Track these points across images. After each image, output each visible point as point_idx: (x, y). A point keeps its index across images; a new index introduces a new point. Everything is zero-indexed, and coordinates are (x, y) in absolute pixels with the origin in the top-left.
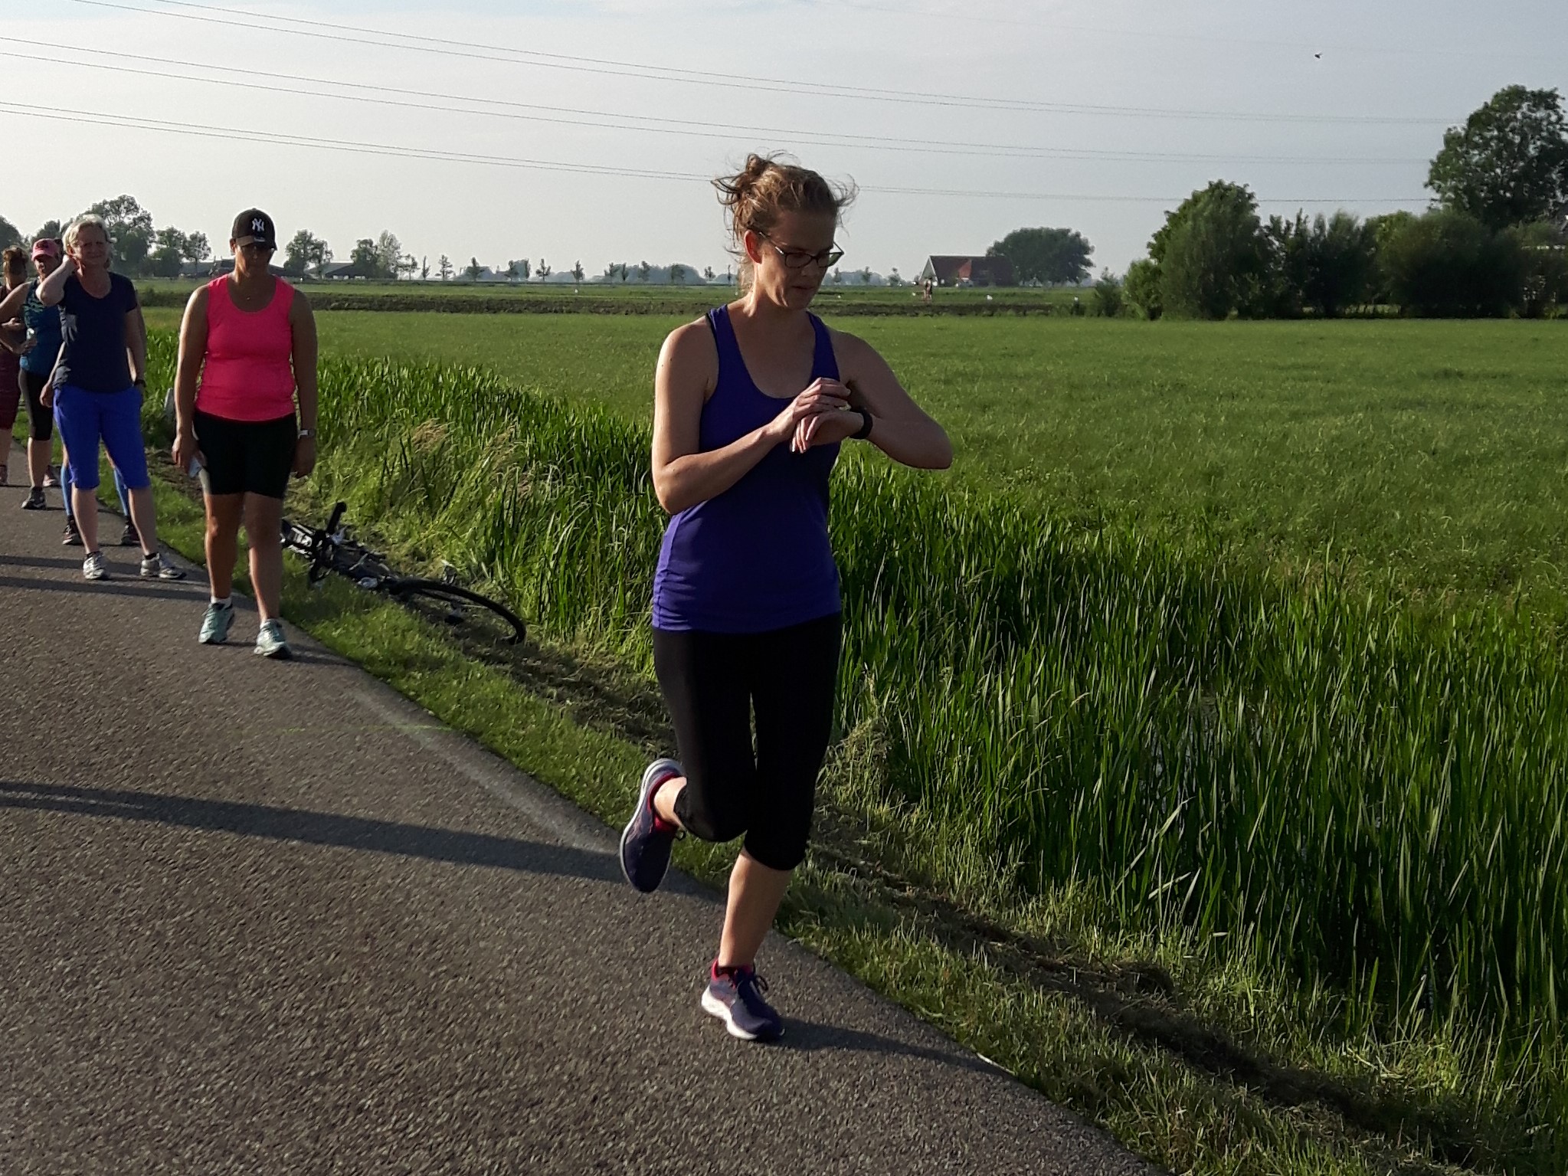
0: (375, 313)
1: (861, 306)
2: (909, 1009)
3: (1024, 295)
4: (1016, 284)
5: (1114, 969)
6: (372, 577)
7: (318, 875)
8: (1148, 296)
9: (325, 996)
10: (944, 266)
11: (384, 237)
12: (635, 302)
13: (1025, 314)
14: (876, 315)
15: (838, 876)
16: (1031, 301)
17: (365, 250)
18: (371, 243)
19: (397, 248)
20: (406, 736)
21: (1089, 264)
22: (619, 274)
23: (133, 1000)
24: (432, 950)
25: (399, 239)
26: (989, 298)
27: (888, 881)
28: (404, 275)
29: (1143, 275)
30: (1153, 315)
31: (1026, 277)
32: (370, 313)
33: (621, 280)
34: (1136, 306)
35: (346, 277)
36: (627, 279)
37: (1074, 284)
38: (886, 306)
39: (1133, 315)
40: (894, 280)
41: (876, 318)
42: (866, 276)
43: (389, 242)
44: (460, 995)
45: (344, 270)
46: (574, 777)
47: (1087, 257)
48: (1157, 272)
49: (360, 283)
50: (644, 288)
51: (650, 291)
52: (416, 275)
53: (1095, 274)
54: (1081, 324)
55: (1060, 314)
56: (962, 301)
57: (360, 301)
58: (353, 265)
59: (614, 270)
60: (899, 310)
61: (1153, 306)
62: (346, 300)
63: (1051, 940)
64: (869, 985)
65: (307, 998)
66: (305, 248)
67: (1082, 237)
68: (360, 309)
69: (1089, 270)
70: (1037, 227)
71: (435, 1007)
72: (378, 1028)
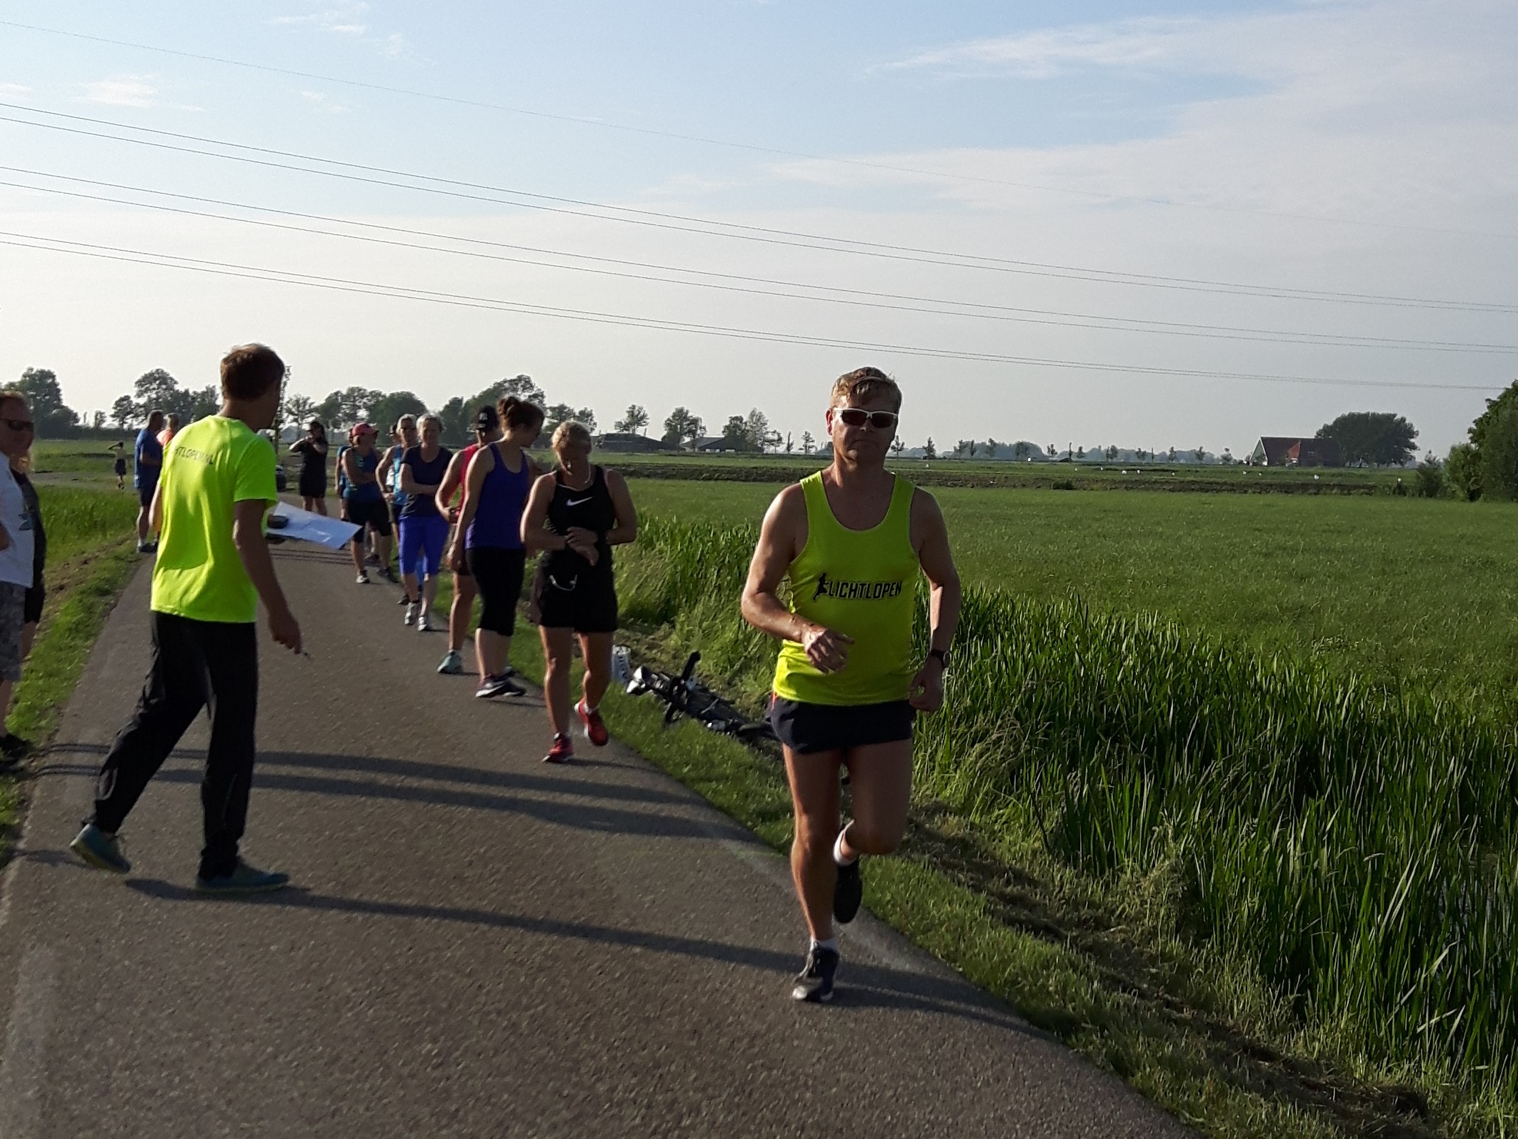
0: (742, 483)
1: (1194, 482)
2: (1174, 1114)
3: (1350, 475)
4: (1343, 466)
5: (1374, 1091)
6: (721, 719)
7: (655, 979)
8: (1468, 477)
9: (654, 1082)
10: (1274, 447)
11: (753, 415)
12: (981, 476)
13: (1350, 494)
14: (1207, 491)
15: (1121, 997)
16: (1355, 481)
17: (736, 426)
18: (740, 419)
19: (765, 424)
20: (742, 862)
21: (1413, 447)
22: (967, 450)
23: (490, 1079)
24: (751, 1046)
25: (767, 416)
26: (1316, 477)
27: (1168, 1004)
28: (770, 449)
29: (1462, 457)
30: (1473, 496)
31: (1352, 459)
32: (737, 483)
33: (969, 456)
34: (1455, 486)
35: (718, 451)
36: (976, 454)
37: (1399, 466)
38: (1217, 483)
39: (1453, 496)
40: (1226, 459)
41: (1207, 494)
42: (1200, 455)
43: (757, 418)
44: (772, 1086)
45: (715, 444)
46: (889, 901)
47: (1412, 440)
48: (1476, 456)
49: (729, 456)
50: (990, 464)
51: (996, 466)
52: (781, 449)
53: (1419, 457)
54: (1403, 504)
55: (1384, 494)
56: (1288, 480)
57: (729, 472)
58: (722, 439)
59: (963, 446)
60: (1229, 487)
61: (1472, 488)
62: (716, 471)
63: (1318, 1064)
64: (1141, 1092)
65: (639, 1083)
66: (681, 425)
67: (1407, 422)
68: (727, 479)
69: (1414, 453)
70: (1363, 412)
71: (750, 1094)
72: (699, 1112)
